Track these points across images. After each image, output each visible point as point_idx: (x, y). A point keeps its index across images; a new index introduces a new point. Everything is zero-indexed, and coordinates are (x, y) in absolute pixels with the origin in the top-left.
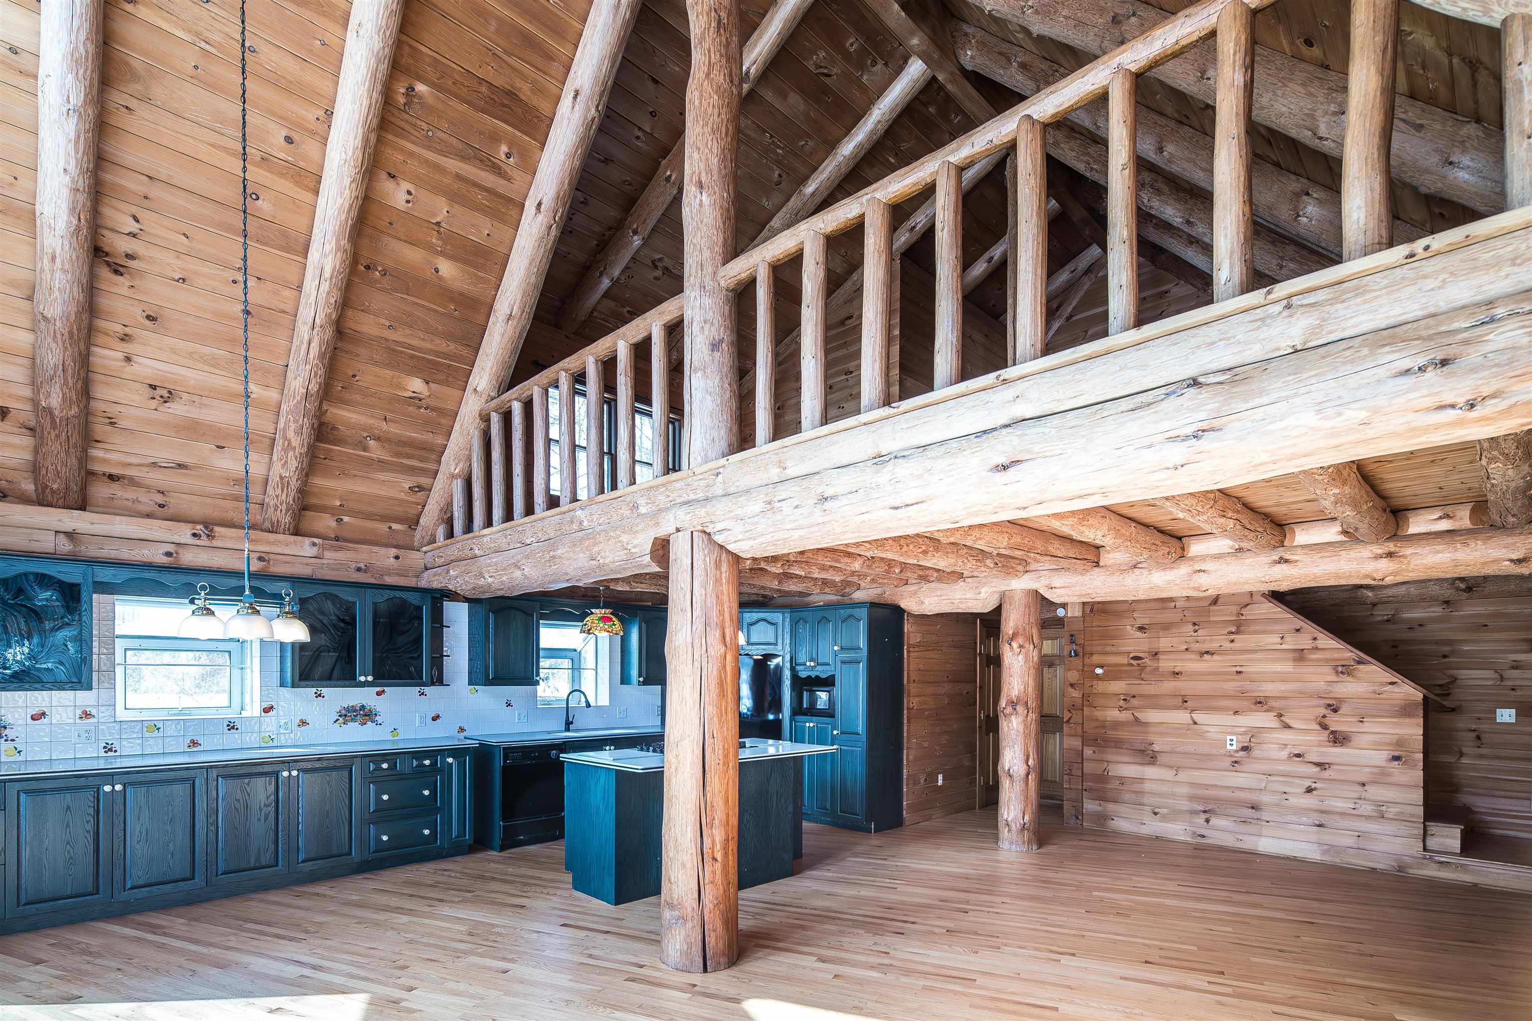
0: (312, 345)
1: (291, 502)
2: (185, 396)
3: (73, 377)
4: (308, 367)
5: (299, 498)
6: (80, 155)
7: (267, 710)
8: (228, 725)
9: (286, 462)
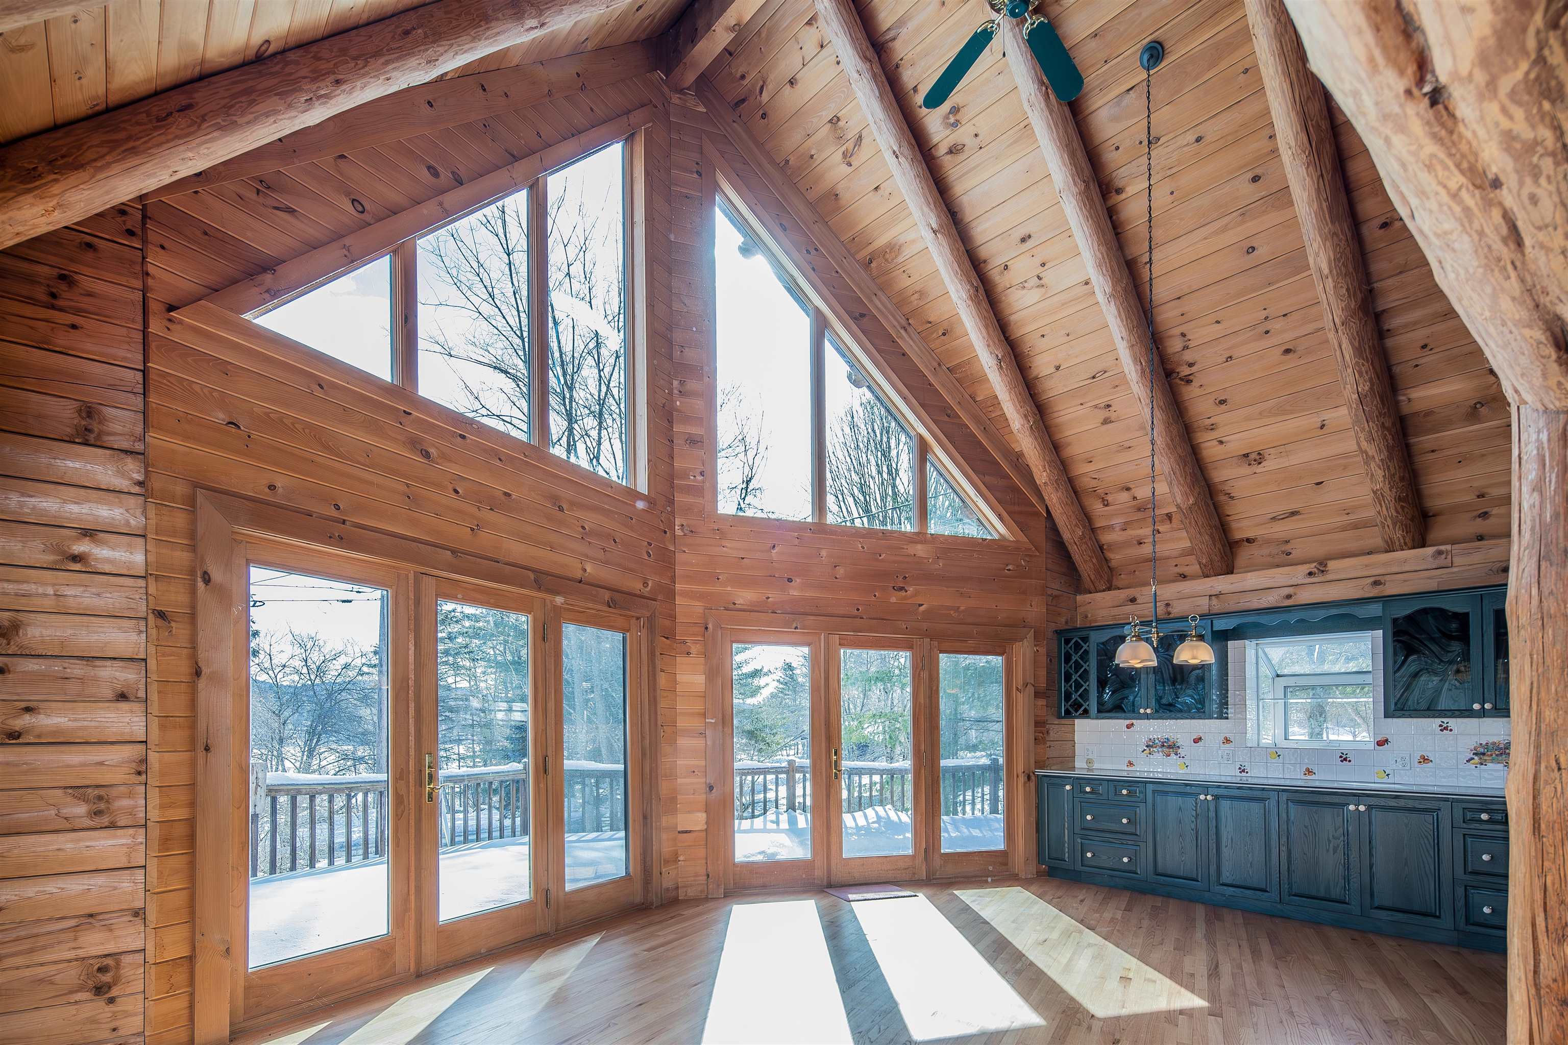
0: (1343, 347)
1: (1394, 514)
2: (1272, 451)
3: (1181, 476)
4: (1350, 370)
5: (1402, 507)
6: (1125, 323)
7: (1381, 743)
8: (1341, 757)
9: (1372, 475)
